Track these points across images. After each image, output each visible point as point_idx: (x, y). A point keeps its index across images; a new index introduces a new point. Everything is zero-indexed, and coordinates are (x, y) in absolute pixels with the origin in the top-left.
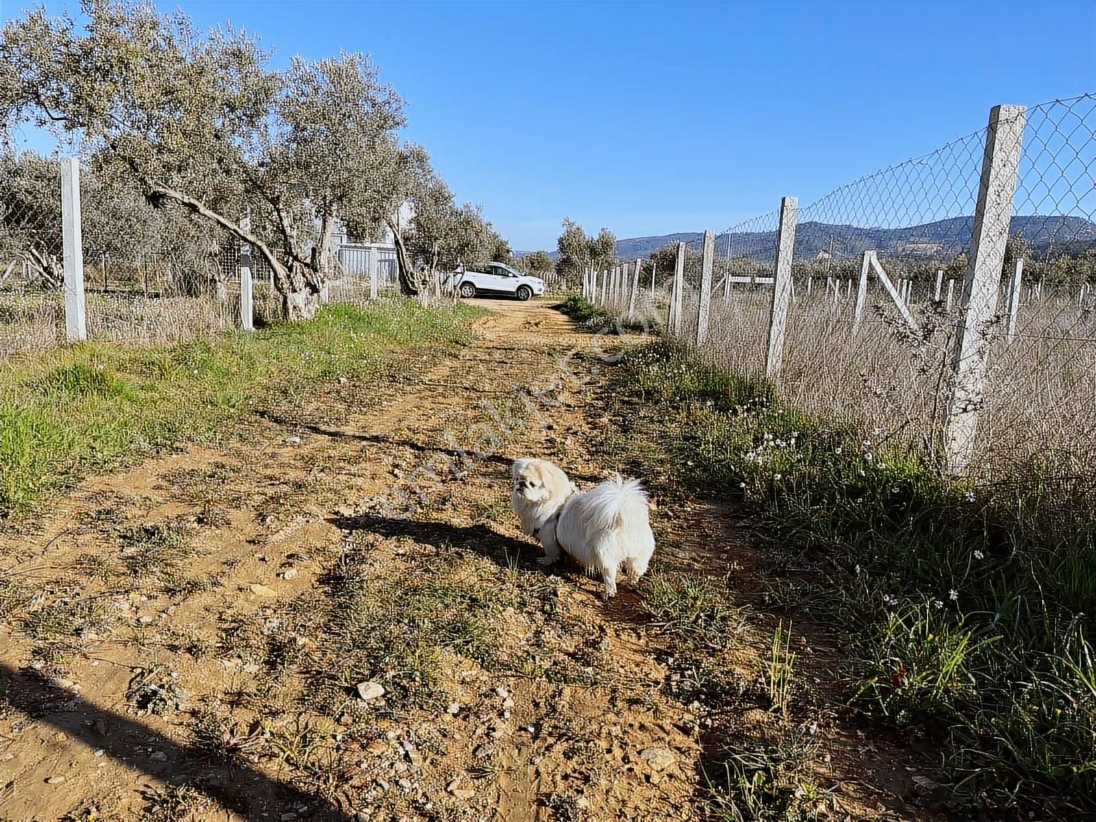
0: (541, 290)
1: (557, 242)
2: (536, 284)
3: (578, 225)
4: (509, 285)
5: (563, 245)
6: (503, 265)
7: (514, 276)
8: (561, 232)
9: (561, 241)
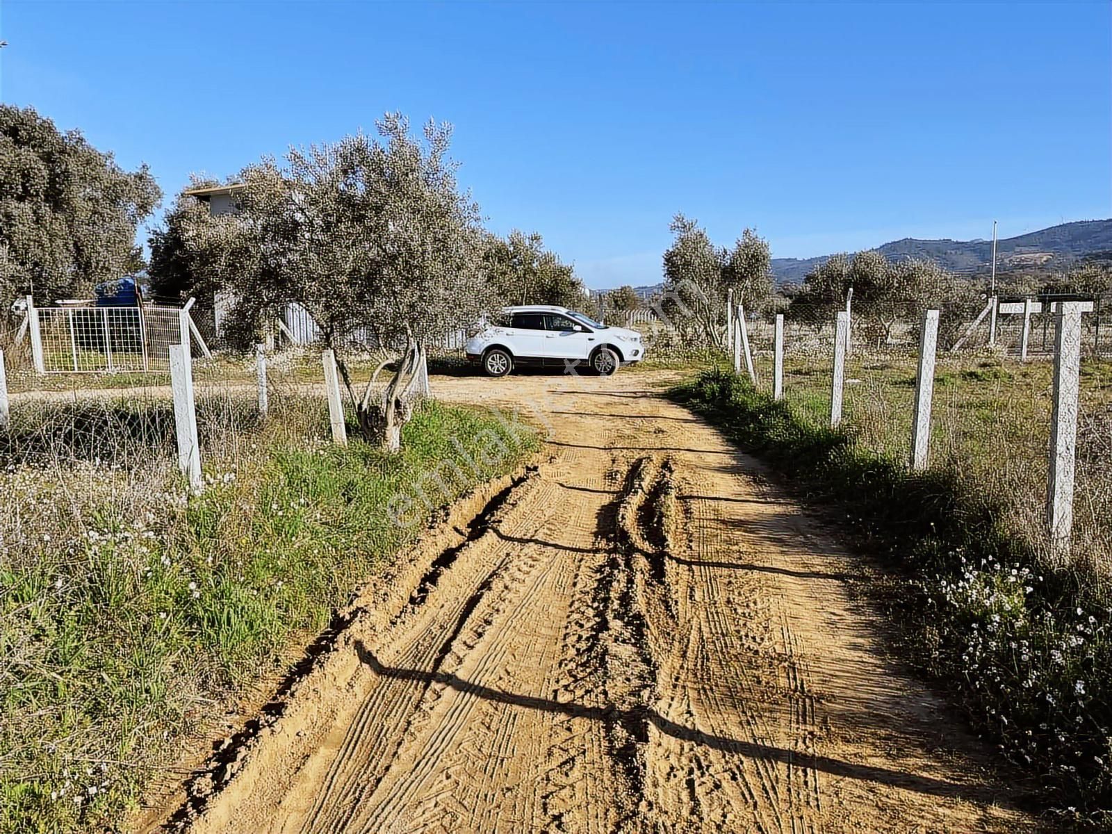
0: (637, 352)
1: (663, 261)
2: (627, 340)
3: (698, 228)
4: (575, 347)
5: (675, 266)
6: (562, 311)
7: (585, 330)
8: (670, 242)
9: (669, 259)
